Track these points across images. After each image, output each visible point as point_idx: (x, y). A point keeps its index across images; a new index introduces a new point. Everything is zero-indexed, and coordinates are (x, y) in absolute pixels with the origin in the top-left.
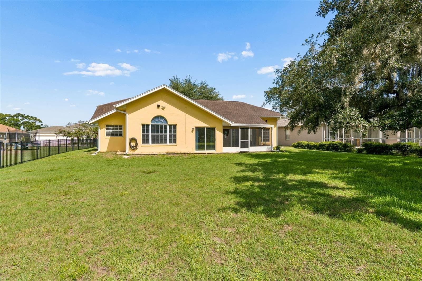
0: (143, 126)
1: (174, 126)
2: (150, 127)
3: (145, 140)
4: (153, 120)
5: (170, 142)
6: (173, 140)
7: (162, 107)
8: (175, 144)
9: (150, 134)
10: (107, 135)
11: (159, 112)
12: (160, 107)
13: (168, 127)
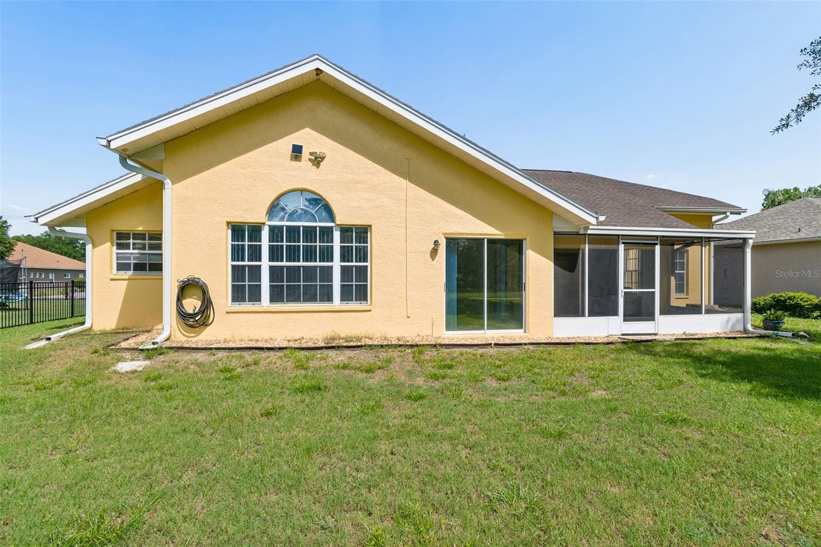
2: (265, 234)
3: (245, 288)
4: (276, 207)
5: (346, 297)
6: (357, 288)
7: (312, 154)
8: (364, 306)
9: (265, 264)
10: (121, 267)
11: (303, 176)
12: (305, 154)
13: (337, 235)
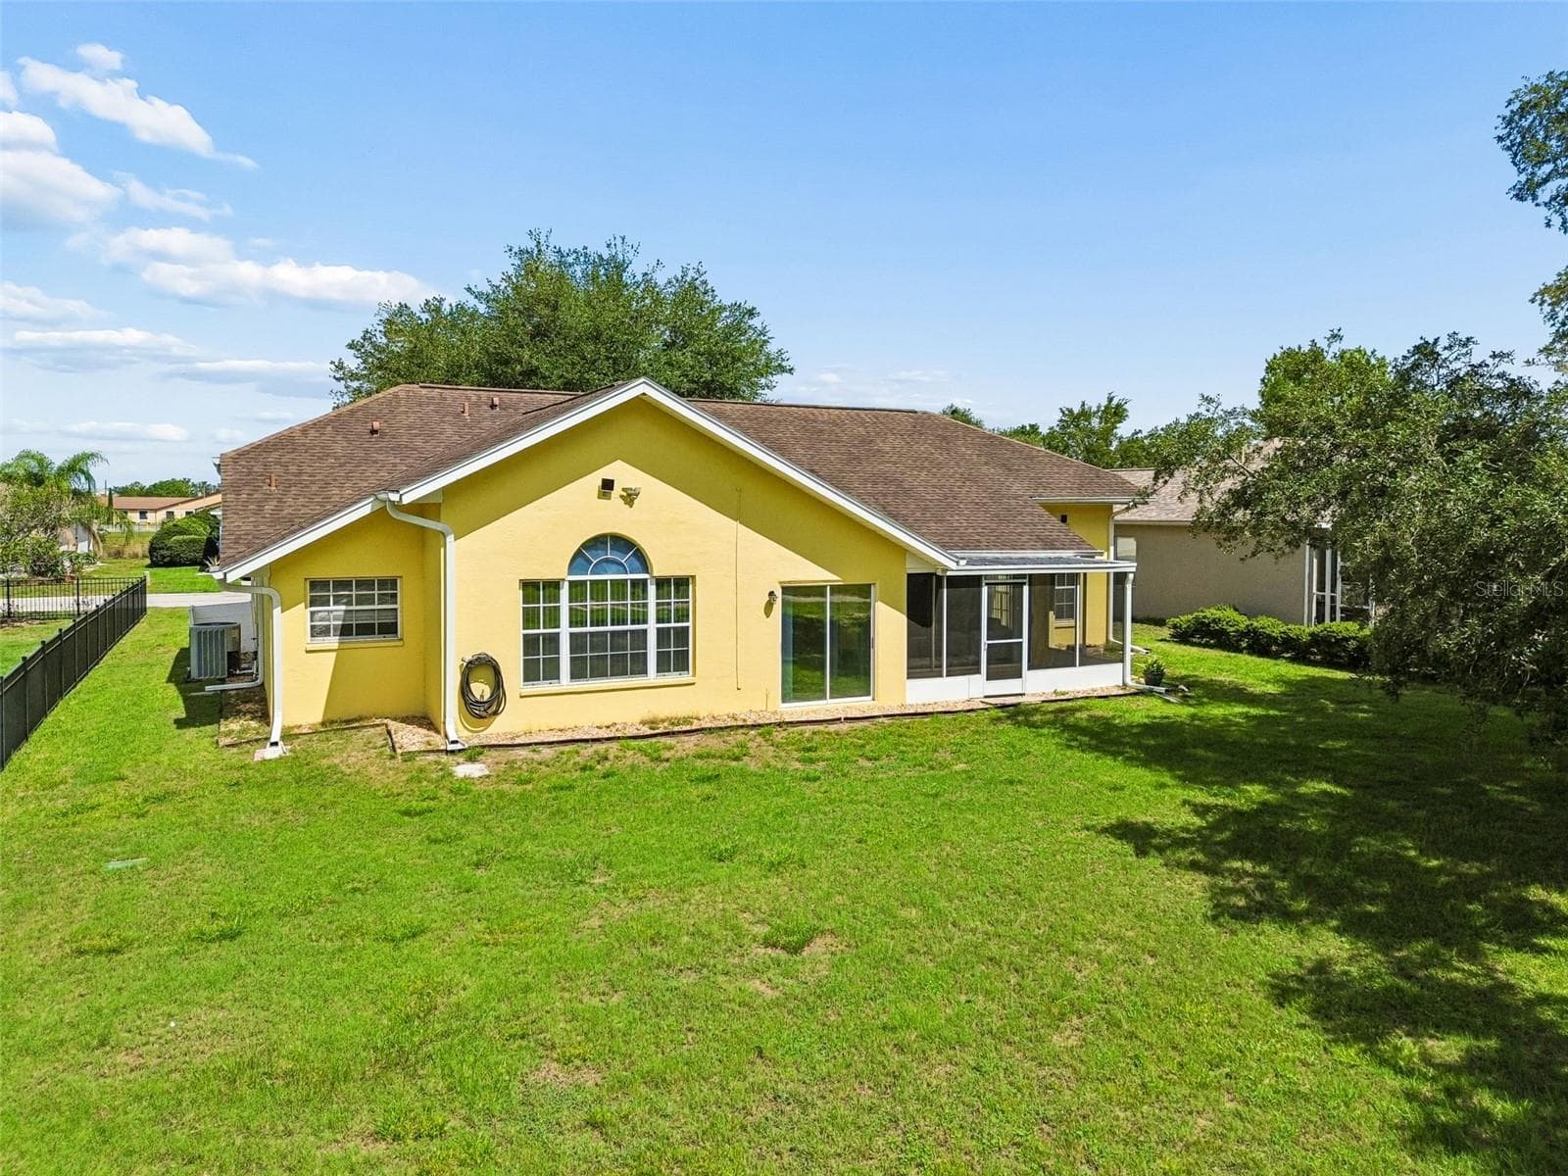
0: (530, 587)
1: (682, 584)
2: (564, 593)
3: (539, 661)
4: (579, 560)
5: (663, 666)
6: (677, 655)
7: (623, 490)
8: (685, 678)
9: (565, 630)
10: (317, 632)
11: (613, 518)
12: (617, 491)
13: (652, 589)
